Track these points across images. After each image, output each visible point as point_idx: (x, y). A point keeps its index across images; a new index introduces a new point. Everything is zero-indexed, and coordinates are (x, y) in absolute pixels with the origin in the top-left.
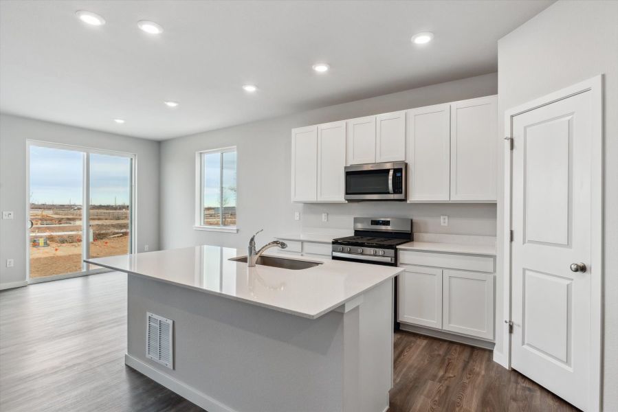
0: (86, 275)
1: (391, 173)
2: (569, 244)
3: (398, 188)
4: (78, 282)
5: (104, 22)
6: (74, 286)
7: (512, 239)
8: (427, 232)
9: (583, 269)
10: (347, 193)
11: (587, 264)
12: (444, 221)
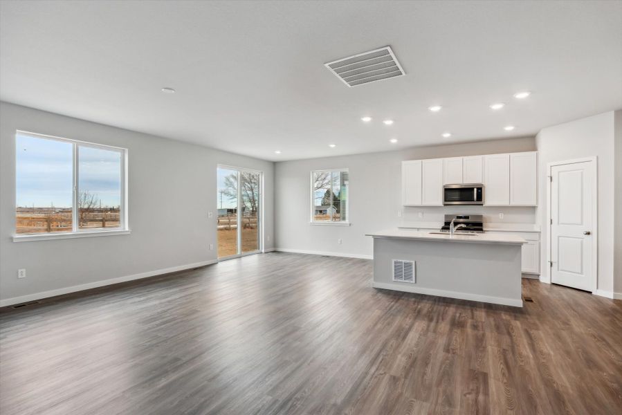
1: (475, 190)
2: (582, 224)
3: (480, 197)
7: (551, 223)
8: (491, 222)
9: (589, 233)
10: (445, 201)
11: (590, 231)
12: (501, 216)
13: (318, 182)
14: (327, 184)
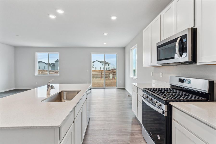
0: (104, 88)
4: (103, 90)
5: (56, 17)
6: (102, 90)
10: (158, 60)
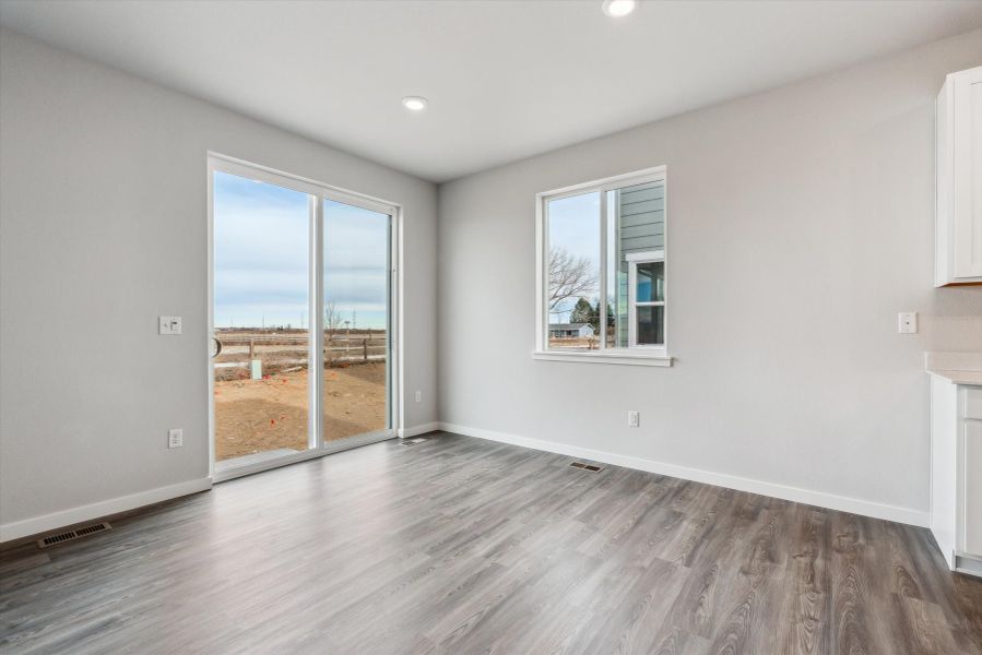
13: (564, 287)
14: (580, 289)
